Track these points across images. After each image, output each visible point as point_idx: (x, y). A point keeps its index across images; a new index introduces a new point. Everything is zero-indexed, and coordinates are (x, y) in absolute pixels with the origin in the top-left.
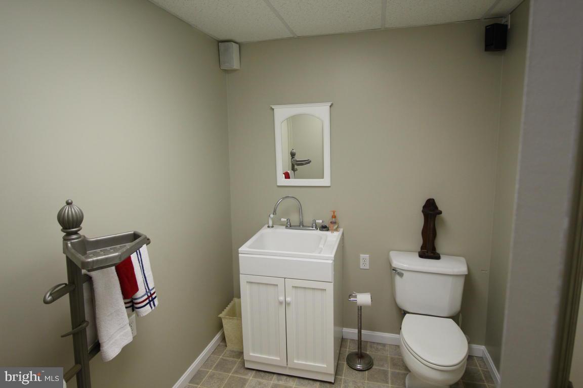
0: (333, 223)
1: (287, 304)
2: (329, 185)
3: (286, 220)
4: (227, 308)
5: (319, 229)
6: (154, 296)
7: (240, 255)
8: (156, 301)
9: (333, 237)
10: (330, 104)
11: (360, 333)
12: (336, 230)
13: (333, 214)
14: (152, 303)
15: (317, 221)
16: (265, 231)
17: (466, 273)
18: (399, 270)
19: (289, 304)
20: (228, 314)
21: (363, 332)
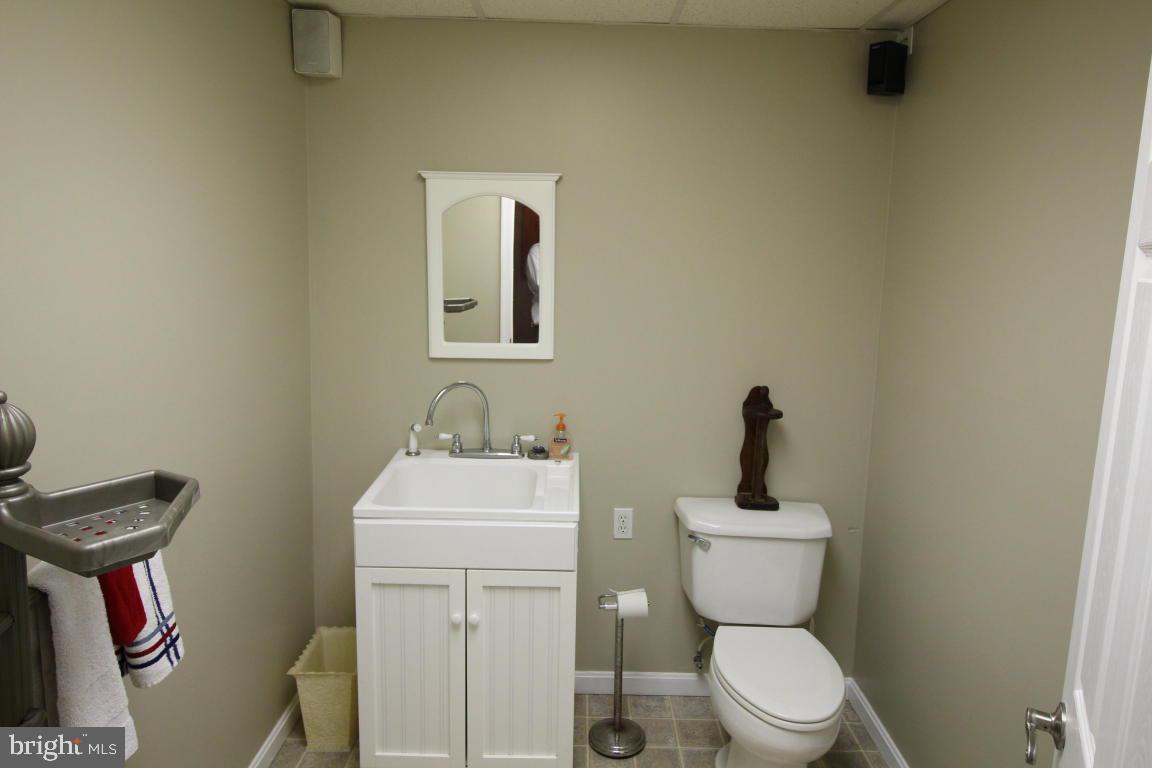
0: (562, 441)
1: (468, 627)
2: (550, 356)
3: (450, 436)
4: (306, 653)
5: (526, 455)
6: (174, 634)
7: (356, 521)
8: (179, 643)
9: (561, 474)
10: (556, 178)
11: (619, 678)
12: (566, 456)
13: (558, 421)
14: (171, 650)
15: (522, 438)
16: (400, 463)
17: (830, 535)
18: (701, 536)
19: (475, 627)
20: (309, 667)
21: (626, 675)
